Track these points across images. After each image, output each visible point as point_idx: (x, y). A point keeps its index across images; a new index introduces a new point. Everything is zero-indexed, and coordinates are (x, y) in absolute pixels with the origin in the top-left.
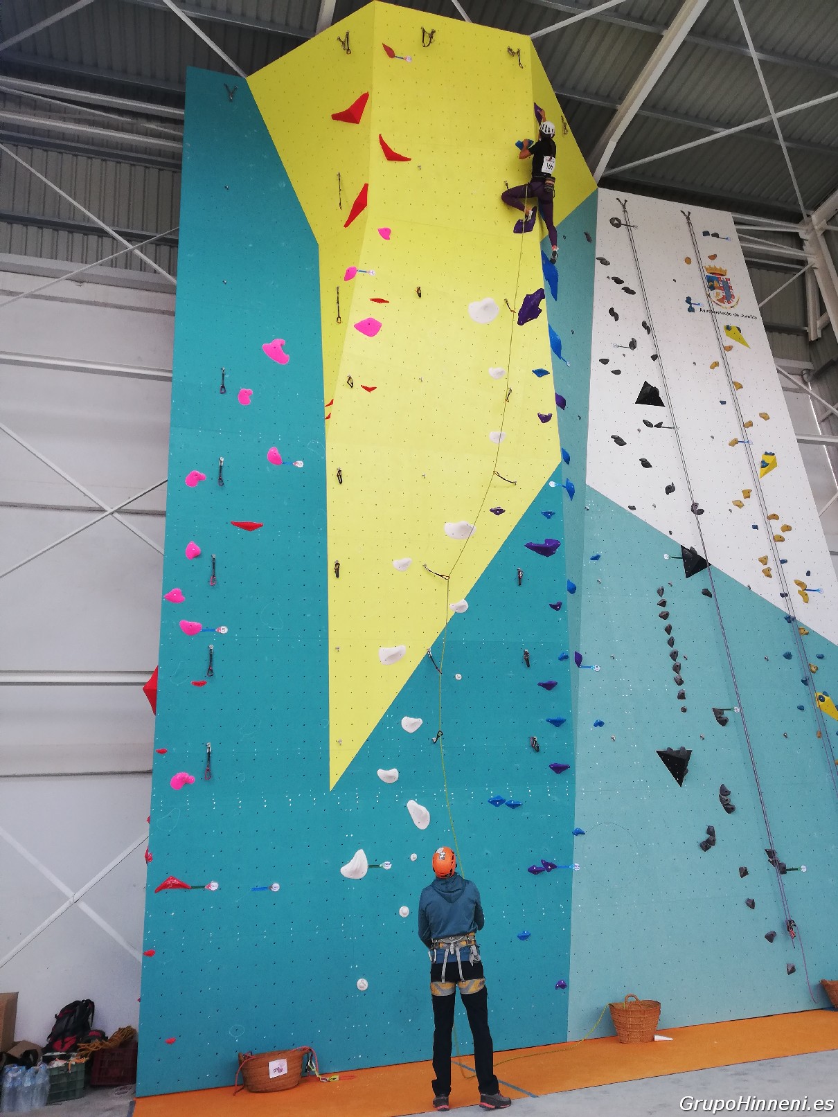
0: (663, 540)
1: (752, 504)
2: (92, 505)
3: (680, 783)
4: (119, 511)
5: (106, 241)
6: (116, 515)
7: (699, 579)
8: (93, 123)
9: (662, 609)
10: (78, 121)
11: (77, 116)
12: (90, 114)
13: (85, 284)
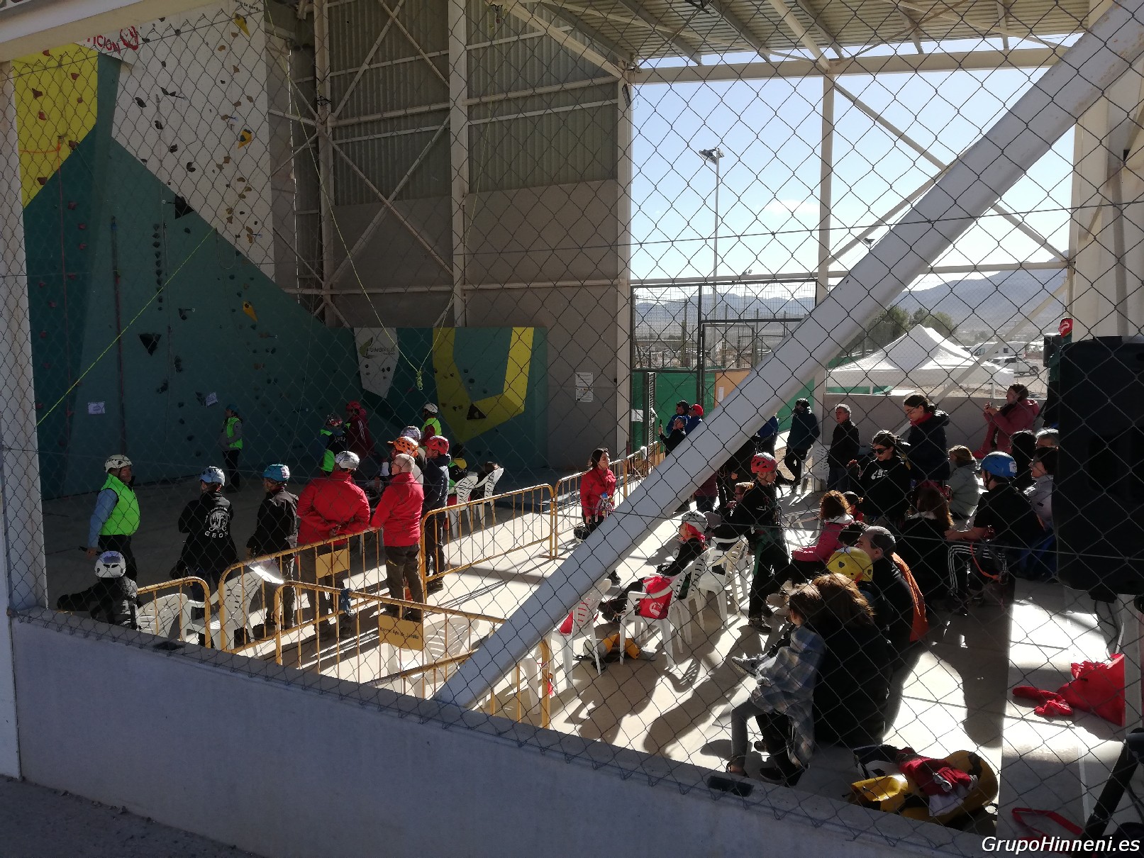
0: (163, 188)
1: (229, 169)
3: (151, 354)
7: (185, 220)
9: (154, 240)
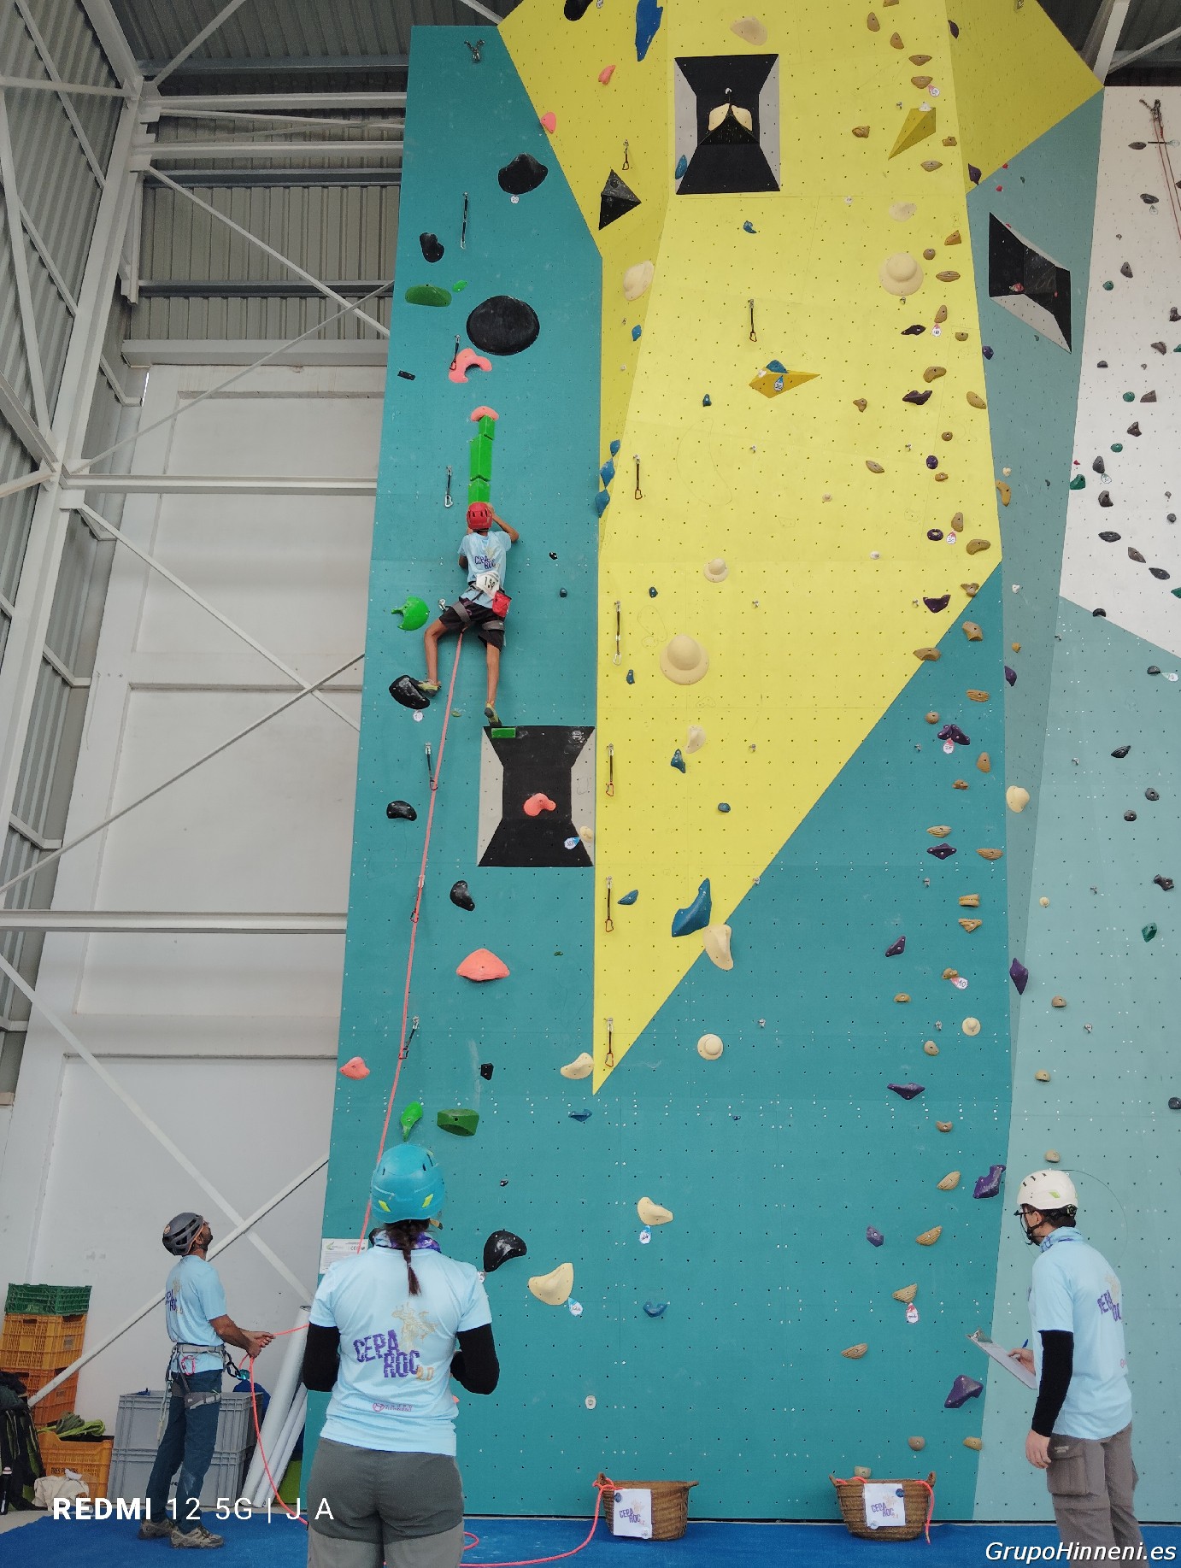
2: (287, 682)
4: (320, 687)
5: (313, 302)
6: (317, 693)
8: (307, 137)
10: (289, 137)
11: (290, 130)
12: (305, 124)
13: (305, 368)
